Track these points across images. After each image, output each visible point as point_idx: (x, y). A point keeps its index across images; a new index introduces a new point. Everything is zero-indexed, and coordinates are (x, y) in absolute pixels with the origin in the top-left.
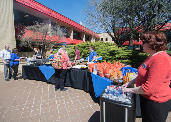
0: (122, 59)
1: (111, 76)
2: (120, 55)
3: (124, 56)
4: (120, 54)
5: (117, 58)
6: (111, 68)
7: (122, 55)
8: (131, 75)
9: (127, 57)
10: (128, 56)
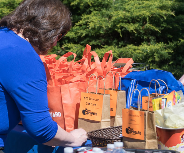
0: (119, 39)
1: (81, 115)
2: (110, 17)
3: (134, 20)
4: (112, 12)
5: (97, 37)
6: (74, 80)
7: (121, 14)
8: (163, 105)
9: (148, 25)
10: (154, 20)
